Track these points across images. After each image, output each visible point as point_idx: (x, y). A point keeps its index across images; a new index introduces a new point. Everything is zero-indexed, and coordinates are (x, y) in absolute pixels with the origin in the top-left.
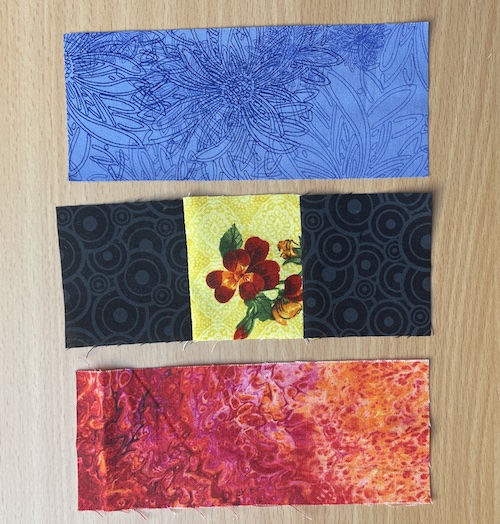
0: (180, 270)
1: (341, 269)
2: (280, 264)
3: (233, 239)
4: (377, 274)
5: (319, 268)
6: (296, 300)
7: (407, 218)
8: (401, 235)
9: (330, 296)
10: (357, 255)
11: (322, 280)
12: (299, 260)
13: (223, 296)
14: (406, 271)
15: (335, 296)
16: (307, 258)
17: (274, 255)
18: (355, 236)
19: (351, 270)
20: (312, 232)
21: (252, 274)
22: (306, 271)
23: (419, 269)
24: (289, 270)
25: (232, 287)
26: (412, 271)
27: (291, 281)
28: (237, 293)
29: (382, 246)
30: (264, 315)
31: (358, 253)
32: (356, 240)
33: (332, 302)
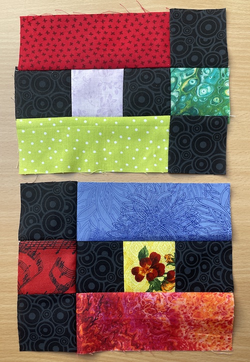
0: (120, 266)
1: (193, 268)
2: (165, 265)
3: (145, 253)
4: (210, 271)
5: (183, 268)
6: (172, 282)
7: (223, 246)
8: (220, 254)
9: (188, 281)
11: (184, 273)
12: (174, 264)
13: (139, 279)
14: (222, 270)
15: (190, 281)
16: (178, 263)
17: (163, 261)
18: (200, 254)
19: (197, 269)
20: (180, 251)
21: (152, 269)
22: (177, 269)
23: (228, 269)
24: (169, 268)
25: (143, 275)
26: (225, 271)
27: (169, 273)
28: (145, 277)
29: (211, 259)
30: (157, 288)
31: (201, 261)
32: (201, 256)
33: (189, 283)
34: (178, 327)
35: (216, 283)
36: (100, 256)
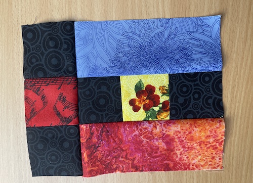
0: (118, 98)
1: (186, 98)
2: (160, 96)
3: (140, 85)
4: (201, 100)
5: (177, 97)
6: (167, 111)
7: (214, 76)
8: (211, 83)
9: (181, 109)
10: (193, 92)
11: (178, 103)
12: (168, 94)
13: (136, 109)
14: (213, 98)
15: (183, 109)
16: (172, 94)
17: (158, 92)
18: (192, 84)
19: (190, 98)
20: (174, 83)
21: (148, 100)
22: (171, 99)
23: (218, 97)
24: (164, 99)
25: (140, 105)
26: (216, 98)
27: (164, 103)
28: (142, 108)
29: (203, 88)
30: (153, 117)
31: (193, 91)
32: (193, 86)
33: (182, 112)
34: (173, 150)
35: (207, 110)
36: (99, 90)
